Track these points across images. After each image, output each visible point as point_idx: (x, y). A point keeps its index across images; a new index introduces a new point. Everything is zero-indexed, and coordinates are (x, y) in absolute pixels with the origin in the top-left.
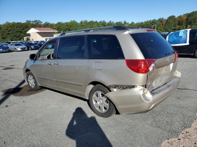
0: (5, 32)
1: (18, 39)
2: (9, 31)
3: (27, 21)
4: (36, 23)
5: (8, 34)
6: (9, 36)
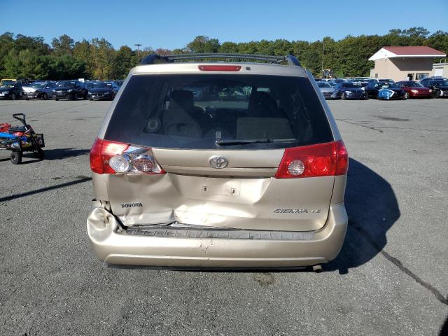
0: (338, 58)
1: (359, 72)
2: (346, 55)
3: (393, 31)
4: (412, 36)
5: (344, 62)
6: (343, 65)
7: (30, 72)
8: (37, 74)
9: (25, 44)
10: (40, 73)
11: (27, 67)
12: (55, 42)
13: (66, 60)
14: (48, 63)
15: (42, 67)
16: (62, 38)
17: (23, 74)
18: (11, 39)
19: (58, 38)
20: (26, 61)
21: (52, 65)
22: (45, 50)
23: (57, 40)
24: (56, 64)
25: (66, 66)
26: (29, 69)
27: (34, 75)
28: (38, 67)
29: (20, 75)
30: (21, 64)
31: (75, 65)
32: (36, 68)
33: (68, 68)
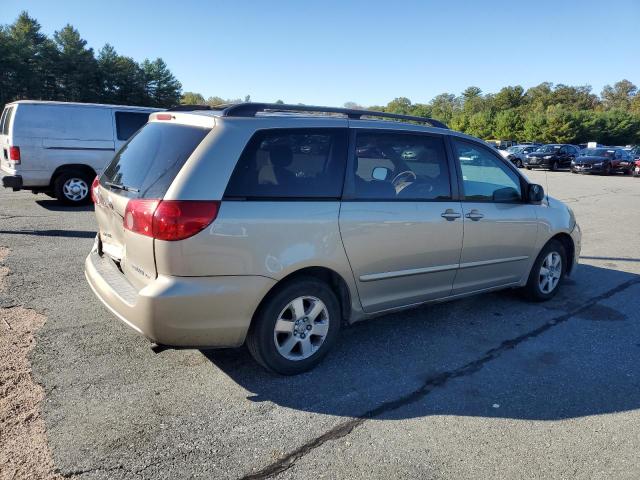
7: (552, 133)
8: (560, 135)
9: (563, 97)
10: (565, 134)
11: (551, 126)
12: (608, 91)
13: (612, 116)
14: (582, 121)
15: (571, 126)
16: (619, 85)
17: (543, 136)
18: (547, 91)
19: (612, 86)
20: (551, 119)
21: (586, 124)
22: (589, 103)
23: (610, 89)
24: (593, 123)
25: (609, 124)
26: (552, 129)
27: (556, 137)
28: (566, 126)
29: (539, 137)
30: (544, 122)
31: (624, 122)
32: (562, 129)
33: (611, 128)
